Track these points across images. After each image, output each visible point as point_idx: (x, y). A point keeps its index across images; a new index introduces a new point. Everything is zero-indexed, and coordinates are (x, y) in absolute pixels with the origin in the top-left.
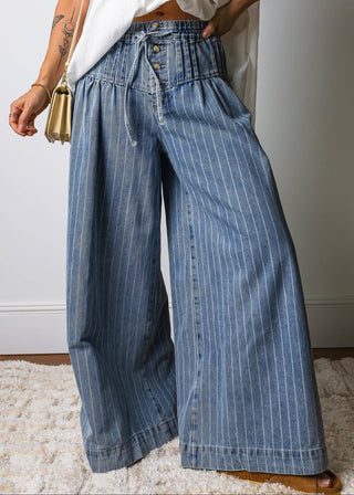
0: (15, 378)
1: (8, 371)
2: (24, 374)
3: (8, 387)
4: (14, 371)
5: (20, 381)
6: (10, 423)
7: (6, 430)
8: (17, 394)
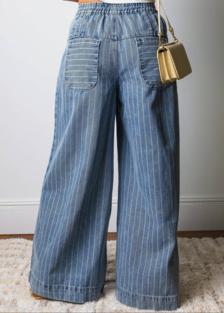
0: (17, 250)
1: (13, 245)
2: (23, 247)
3: (13, 255)
4: (16, 245)
5: (21, 252)
6: (16, 279)
7: (13, 284)
8: (19, 260)
